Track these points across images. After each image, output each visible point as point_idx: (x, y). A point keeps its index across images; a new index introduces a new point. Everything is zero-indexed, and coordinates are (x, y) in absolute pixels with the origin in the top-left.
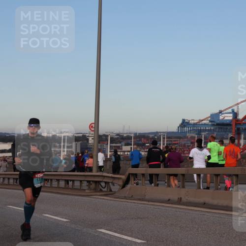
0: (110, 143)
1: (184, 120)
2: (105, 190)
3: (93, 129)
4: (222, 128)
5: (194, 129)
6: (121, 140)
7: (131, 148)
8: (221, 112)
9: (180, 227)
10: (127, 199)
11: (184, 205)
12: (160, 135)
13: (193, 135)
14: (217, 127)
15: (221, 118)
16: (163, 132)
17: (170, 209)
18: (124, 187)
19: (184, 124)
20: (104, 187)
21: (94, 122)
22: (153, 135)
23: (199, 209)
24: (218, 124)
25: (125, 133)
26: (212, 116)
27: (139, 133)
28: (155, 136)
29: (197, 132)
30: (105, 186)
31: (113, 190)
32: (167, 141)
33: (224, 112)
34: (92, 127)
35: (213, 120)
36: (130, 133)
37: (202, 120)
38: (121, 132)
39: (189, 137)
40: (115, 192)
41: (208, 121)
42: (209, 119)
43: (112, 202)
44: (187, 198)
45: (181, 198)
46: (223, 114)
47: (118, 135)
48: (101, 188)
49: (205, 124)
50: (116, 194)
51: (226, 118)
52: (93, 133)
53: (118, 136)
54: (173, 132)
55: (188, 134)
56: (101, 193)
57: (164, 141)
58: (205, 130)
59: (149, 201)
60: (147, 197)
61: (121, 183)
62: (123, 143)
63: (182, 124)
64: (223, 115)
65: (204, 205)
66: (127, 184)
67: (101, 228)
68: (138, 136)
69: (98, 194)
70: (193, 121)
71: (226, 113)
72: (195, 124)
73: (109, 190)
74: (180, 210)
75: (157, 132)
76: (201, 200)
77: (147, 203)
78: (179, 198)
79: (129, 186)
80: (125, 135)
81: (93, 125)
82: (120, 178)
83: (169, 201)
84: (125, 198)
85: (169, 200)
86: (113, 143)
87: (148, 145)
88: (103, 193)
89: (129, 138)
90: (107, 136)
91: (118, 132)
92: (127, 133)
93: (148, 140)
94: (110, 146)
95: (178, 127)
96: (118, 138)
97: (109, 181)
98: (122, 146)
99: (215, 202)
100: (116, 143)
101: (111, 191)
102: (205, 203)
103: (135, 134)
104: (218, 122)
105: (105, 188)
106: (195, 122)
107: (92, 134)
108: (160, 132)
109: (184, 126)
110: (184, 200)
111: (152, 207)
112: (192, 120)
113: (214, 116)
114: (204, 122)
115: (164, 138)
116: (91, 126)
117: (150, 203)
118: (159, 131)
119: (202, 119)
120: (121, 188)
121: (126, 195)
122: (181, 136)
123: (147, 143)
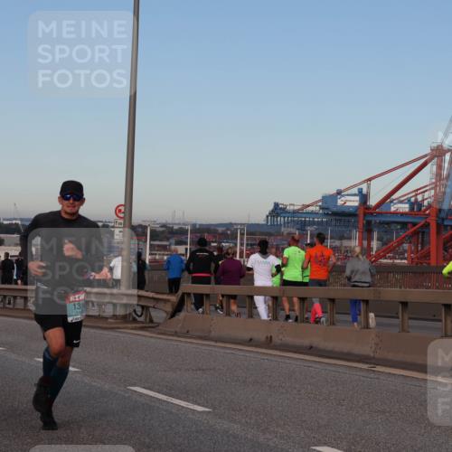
0: (151, 240)
1: (276, 205)
2: (142, 319)
3: (122, 215)
4: (340, 220)
5: (294, 221)
6: (169, 236)
7: (186, 249)
8: (339, 193)
9: (270, 386)
10: (179, 336)
11: (276, 349)
12: (237, 229)
13: (292, 230)
14: (333, 218)
15: (340, 202)
16: (241, 224)
17: (252, 355)
18: (173, 315)
19: (277, 210)
20: (139, 314)
21: (123, 203)
22: (224, 229)
23: (301, 356)
24: (335, 214)
25: (175, 224)
26: (324, 198)
27: (200, 225)
28: (228, 229)
29: (299, 226)
30: (142, 314)
31: (155, 320)
32: (247, 240)
33: (346, 193)
34: (120, 211)
35: (325, 206)
36: (184, 224)
37: (308, 206)
38: (170, 221)
39: (285, 233)
40: (159, 324)
41: (318, 208)
42: (320, 204)
43: (153, 340)
44: (280, 337)
45: (271, 337)
46: (343, 196)
47: (164, 226)
48: (135, 316)
49: (312, 213)
50: (160, 327)
51: (348, 204)
52: (122, 221)
53: (163, 229)
54: (258, 225)
55: (283, 229)
56: (134, 325)
57: (242, 239)
58: (313, 223)
59: (216, 341)
60: (213, 334)
61: (169, 308)
62: (173, 241)
63: (272, 211)
64: (343, 198)
65: (310, 350)
66: (180, 311)
67: (135, 385)
68: (199, 229)
69: (129, 325)
70: (292, 207)
71: (348, 195)
72: (295, 212)
73: (148, 320)
74: (270, 358)
75: (231, 224)
76: (306, 342)
77: (213, 343)
78: (267, 338)
79: (182, 314)
80: (176, 227)
81: (122, 208)
82: (168, 301)
83: (250, 342)
84: (176, 334)
85: (251, 340)
86: (154, 240)
87: (215, 244)
88: (138, 325)
89: (182, 232)
90: (146, 227)
91: (164, 222)
92: (179, 224)
93: (215, 237)
94: (151, 245)
95: (267, 217)
96: (163, 232)
97: (149, 305)
98: (170, 245)
99: (329, 345)
100: (160, 241)
101: (151, 321)
102: (311, 347)
103: (194, 225)
104: (335, 209)
105: (141, 316)
106: (296, 208)
107: (121, 224)
108: (236, 224)
109: (278, 215)
110: (276, 340)
111: (222, 351)
112: (291, 205)
113: (328, 200)
114: (311, 209)
115: (242, 234)
116: (118, 210)
117: (219, 344)
118: (233, 222)
119: (307, 203)
120: (169, 316)
121: (178, 330)
122: (271, 231)
123: (213, 242)
